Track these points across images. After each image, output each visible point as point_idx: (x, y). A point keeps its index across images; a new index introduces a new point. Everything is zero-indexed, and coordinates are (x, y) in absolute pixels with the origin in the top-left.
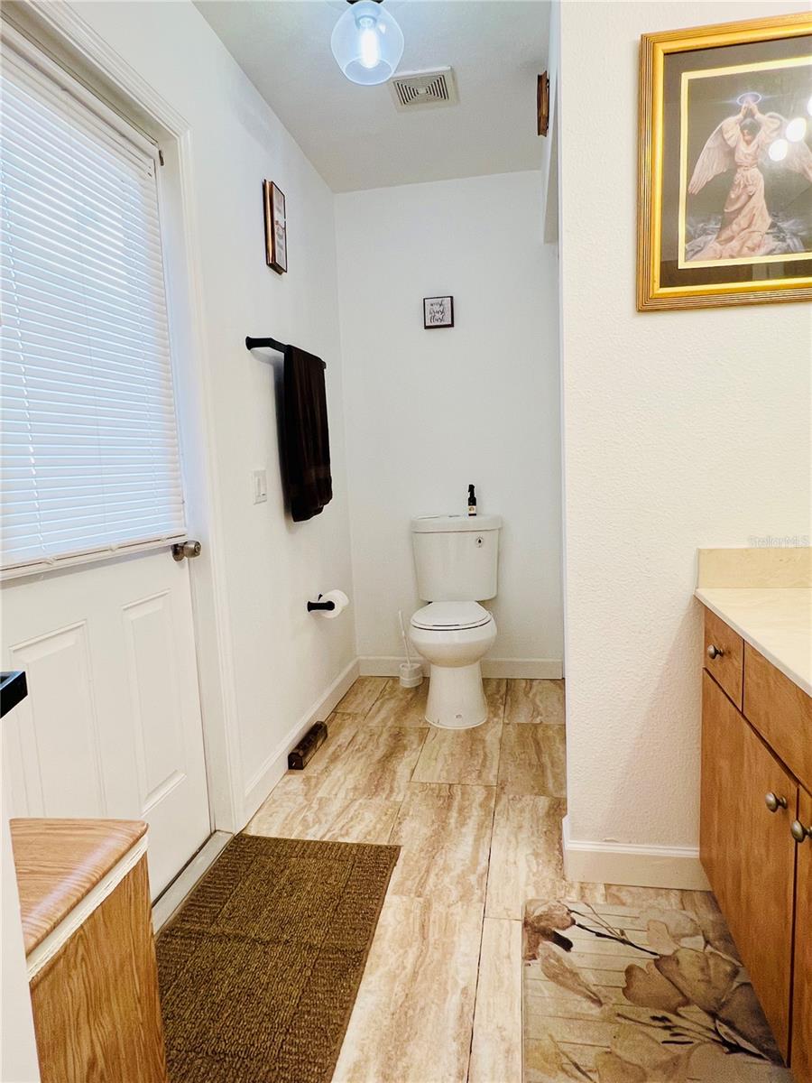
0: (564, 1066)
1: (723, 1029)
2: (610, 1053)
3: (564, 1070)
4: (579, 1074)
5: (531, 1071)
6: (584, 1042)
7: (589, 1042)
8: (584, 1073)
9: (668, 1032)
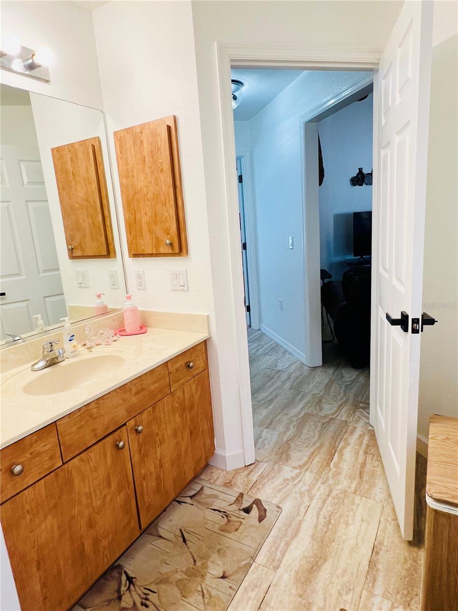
0: (208, 597)
1: (123, 589)
2: (183, 596)
3: (210, 595)
4: (205, 591)
5: (225, 601)
6: (191, 606)
7: (189, 605)
8: (203, 592)
9: (148, 597)
